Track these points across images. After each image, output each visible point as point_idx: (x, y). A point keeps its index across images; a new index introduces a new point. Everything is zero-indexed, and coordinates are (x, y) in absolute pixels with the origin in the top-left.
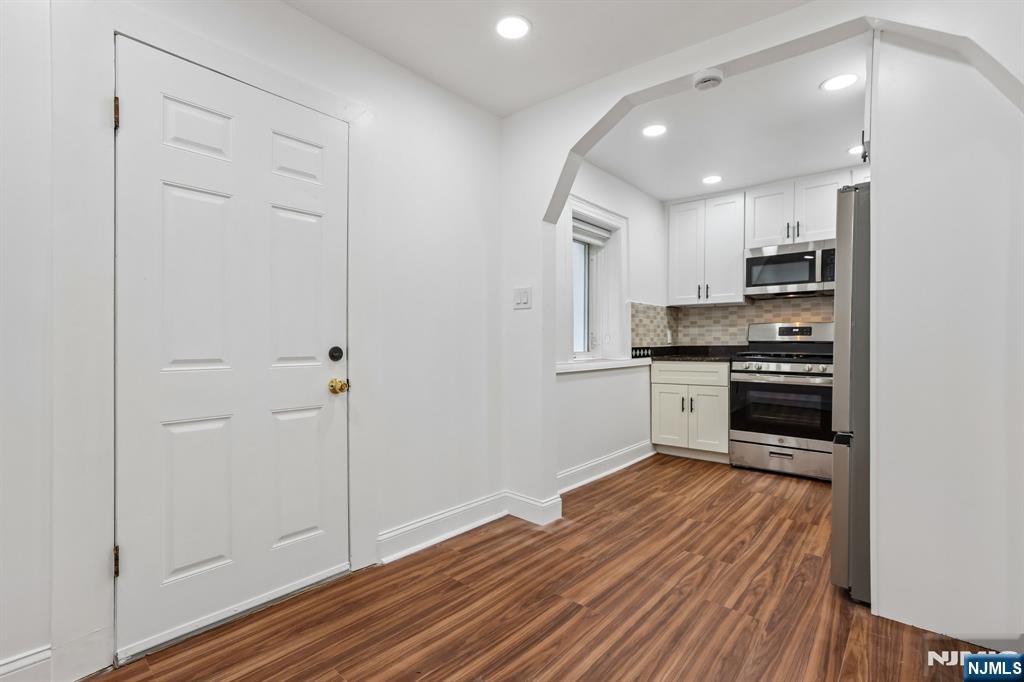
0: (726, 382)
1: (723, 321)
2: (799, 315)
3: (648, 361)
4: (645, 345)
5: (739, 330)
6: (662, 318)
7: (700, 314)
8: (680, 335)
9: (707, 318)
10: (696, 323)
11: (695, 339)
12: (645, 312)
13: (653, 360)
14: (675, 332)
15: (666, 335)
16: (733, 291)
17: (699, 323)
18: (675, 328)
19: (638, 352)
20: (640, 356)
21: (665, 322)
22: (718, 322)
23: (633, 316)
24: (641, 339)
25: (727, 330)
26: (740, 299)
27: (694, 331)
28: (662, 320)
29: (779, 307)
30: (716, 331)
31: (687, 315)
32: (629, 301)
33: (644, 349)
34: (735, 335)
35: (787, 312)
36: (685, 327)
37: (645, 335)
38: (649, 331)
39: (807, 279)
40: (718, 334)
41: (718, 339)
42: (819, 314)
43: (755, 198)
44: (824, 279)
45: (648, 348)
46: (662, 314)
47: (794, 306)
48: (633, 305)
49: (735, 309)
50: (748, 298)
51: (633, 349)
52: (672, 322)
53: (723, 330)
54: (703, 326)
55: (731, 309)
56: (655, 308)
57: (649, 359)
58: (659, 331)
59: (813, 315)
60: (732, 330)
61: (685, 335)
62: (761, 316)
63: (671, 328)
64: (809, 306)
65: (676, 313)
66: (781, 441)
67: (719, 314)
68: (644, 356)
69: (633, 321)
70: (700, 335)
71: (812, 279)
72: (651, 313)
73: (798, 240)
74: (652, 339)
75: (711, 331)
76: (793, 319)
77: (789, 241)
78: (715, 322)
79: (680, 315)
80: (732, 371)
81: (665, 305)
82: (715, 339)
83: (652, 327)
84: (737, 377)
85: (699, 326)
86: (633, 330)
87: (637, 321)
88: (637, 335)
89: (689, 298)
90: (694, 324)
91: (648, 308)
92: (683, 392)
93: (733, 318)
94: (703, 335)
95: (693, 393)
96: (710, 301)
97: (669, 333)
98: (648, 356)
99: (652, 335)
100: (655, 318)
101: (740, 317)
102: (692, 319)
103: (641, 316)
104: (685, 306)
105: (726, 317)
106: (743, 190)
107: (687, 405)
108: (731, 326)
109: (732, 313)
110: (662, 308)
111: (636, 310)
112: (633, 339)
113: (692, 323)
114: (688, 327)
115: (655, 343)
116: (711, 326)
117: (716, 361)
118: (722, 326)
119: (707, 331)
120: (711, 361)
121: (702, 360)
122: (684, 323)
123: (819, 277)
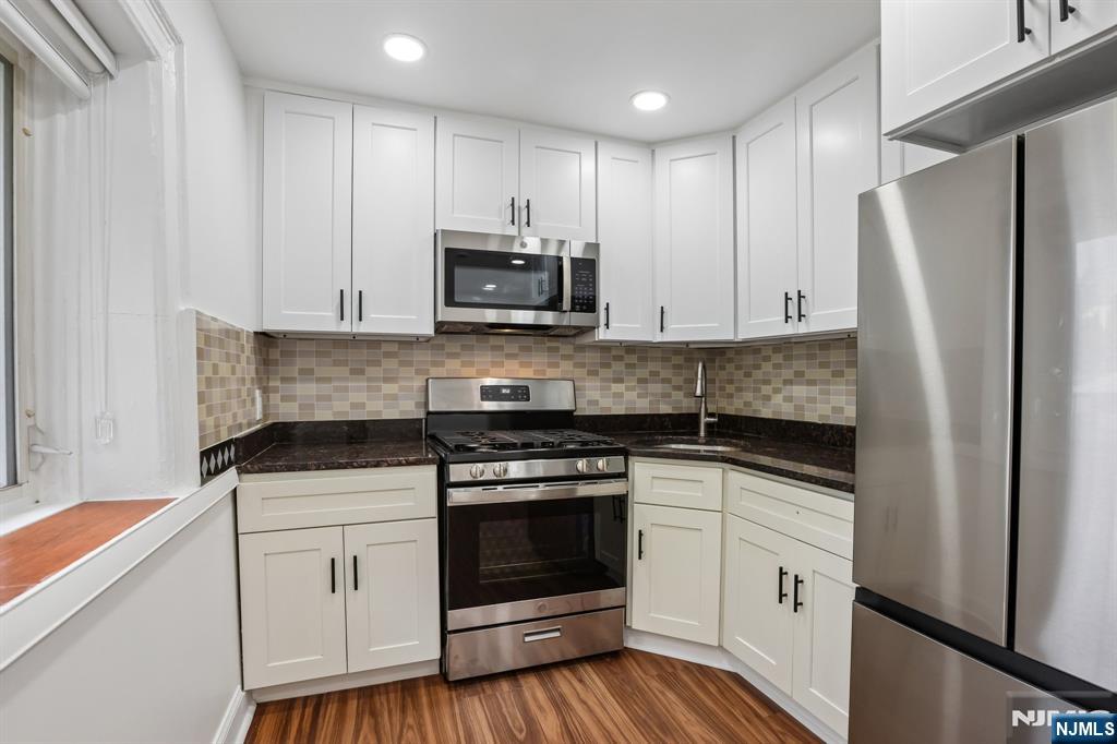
0: (433, 511)
1: (371, 371)
2: (501, 365)
3: (231, 477)
4: (224, 438)
5: (401, 389)
6: (248, 361)
7: (319, 354)
9: (336, 363)
10: (311, 371)
11: (311, 406)
12: (221, 344)
13: (241, 471)
14: (267, 393)
15: (254, 403)
17: (318, 374)
18: (267, 383)
19: (214, 460)
20: (217, 471)
21: (253, 369)
22: (362, 372)
23: (200, 354)
24: (217, 423)
25: (379, 389)
26: (428, 330)
27: (306, 389)
28: (247, 366)
29: (471, 348)
30: (359, 390)
31: (289, 354)
32: (194, 308)
33: (222, 447)
34: (395, 397)
35: (483, 358)
36: (284, 380)
37: (224, 408)
38: (229, 394)
39: (545, 303)
40: (361, 397)
41: (361, 406)
42: (528, 365)
43: (454, 135)
44: (573, 308)
45: (227, 444)
46: (249, 347)
47: (494, 348)
48: (199, 322)
49: (395, 348)
50: (441, 328)
51: (202, 456)
52: (262, 370)
53: (369, 389)
54: (328, 380)
55: (385, 348)
56: (237, 334)
57: (233, 471)
58: (244, 393)
59: (522, 365)
60: (389, 388)
61: (284, 399)
62: (442, 364)
63: (260, 382)
64: (516, 351)
67: (359, 356)
68: (224, 468)
69: (200, 370)
70: (319, 398)
72: (233, 347)
74: (235, 417)
75: (346, 389)
76: (498, 371)
77: (513, 231)
78: (352, 372)
79: (275, 354)
80: (443, 485)
81: (252, 328)
82: (354, 405)
83: (234, 387)
84: (458, 497)
85: (319, 380)
86: (201, 398)
87: (209, 373)
90: (307, 374)
91: (228, 332)
92: (330, 545)
93: (391, 364)
94: (329, 398)
95: (358, 543)
97: (258, 394)
98: (230, 464)
99: (234, 404)
100: (238, 359)
101: (403, 364)
102: (300, 363)
103: (215, 351)
104: (285, 334)
105: (378, 363)
106: (434, 110)
107: (344, 575)
108: (387, 380)
109: (388, 355)
110: (248, 337)
111: (211, 340)
112: (202, 427)
113: (302, 372)
114: (291, 380)
115: (241, 426)
116: (346, 379)
117: (409, 464)
118: (369, 380)
119: (337, 389)
120: (400, 464)
121: (377, 465)
122: (282, 370)
123: (567, 303)
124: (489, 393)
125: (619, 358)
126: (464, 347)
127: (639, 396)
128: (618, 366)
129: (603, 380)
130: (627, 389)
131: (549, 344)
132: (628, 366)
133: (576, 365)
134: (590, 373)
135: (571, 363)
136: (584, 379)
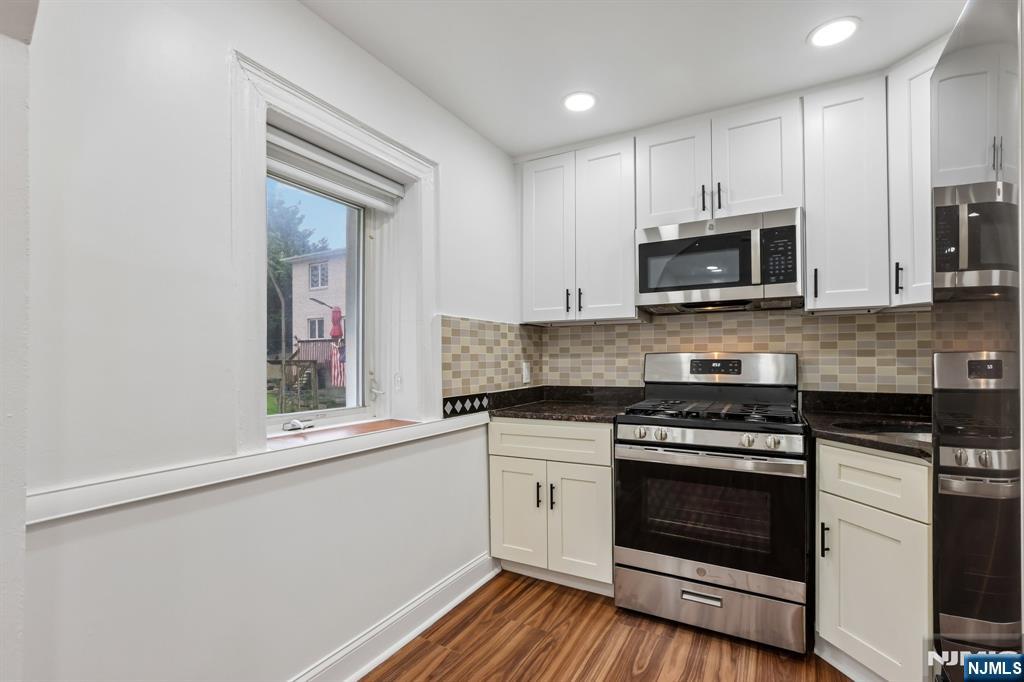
0: (607, 460)
1: (607, 348)
2: (719, 340)
3: (483, 417)
4: (474, 390)
5: (630, 362)
6: (511, 343)
7: (573, 337)
8: (546, 369)
9: (584, 343)
10: (567, 350)
11: (567, 375)
12: (473, 333)
13: (492, 415)
14: (536, 365)
15: (519, 371)
16: (619, 298)
17: (572, 352)
18: (536, 357)
19: (455, 405)
20: (464, 412)
21: (518, 349)
22: (601, 349)
23: (445, 341)
24: (466, 382)
25: (613, 363)
26: (631, 313)
27: (564, 363)
28: (512, 347)
29: (689, 326)
31: (554, 338)
32: (437, 313)
33: (472, 398)
34: (624, 369)
35: (701, 334)
36: (551, 356)
37: (475, 373)
38: (483, 365)
39: (737, 279)
40: (600, 369)
41: (600, 376)
42: (749, 339)
43: (651, 147)
44: (765, 280)
45: (481, 397)
46: (511, 336)
47: (712, 325)
48: (445, 321)
49: (625, 330)
50: (643, 310)
51: (445, 401)
52: (531, 350)
53: (606, 363)
54: (578, 356)
55: (618, 330)
56: (497, 327)
57: (484, 414)
58: (504, 364)
59: (741, 340)
60: (621, 362)
61: (553, 369)
62: (663, 341)
63: (528, 358)
64: (735, 326)
65: (536, 334)
66: (700, 571)
67: (599, 337)
68: (473, 410)
69: (445, 350)
70: (573, 369)
71: (745, 279)
72: (489, 335)
73: (720, 214)
74: (490, 380)
75: (590, 363)
76: (710, 346)
77: (706, 216)
78: (595, 349)
79: (546, 338)
80: (616, 440)
81: (517, 322)
82: (596, 375)
83: (490, 358)
84: (627, 453)
85: (573, 356)
86: (445, 366)
87: (457, 351)
88: (456, 375)
89: (552, 312)
90: (564, 351)
91: (482, 326)
92: (539, 473)
93: (622, 343)
94: (579, 369)
95: (554, 475)
96: (585, 316)
97: (525, 366)
98: (481, 409)
99: (490, 372)
100: (497, 343)
101: (631, 342)
102: (561, 344)
103: (466, 340)
104: (552, 323)
105: (612, 342)
106: (631, 133)
107: (546, 496)
108: (619, 355)
109: (621, 335)
110: (511, 328)
111: (452, 330)
112: (447, 383)
113: (562, 350)
114: (555, 356)
115: (499, 386)
116: (590, 355)
117: (590, 421)
118: (606, 355)
119: (584, 363)
120: (584, 420)
121: (568, 420)
122: (552, 350)
123: (756, 276)
124: (699, 366)
125: (869, 328)
126: (683, 326)
127: (900, 372)
128: (863, 337)
129: (841, 353)
130: (881, 363)
131: (770, 318)
132: (880, 336)
133: (805, 338)
134: (824, 346)
135: (800, 335)
136: (815, 352)
